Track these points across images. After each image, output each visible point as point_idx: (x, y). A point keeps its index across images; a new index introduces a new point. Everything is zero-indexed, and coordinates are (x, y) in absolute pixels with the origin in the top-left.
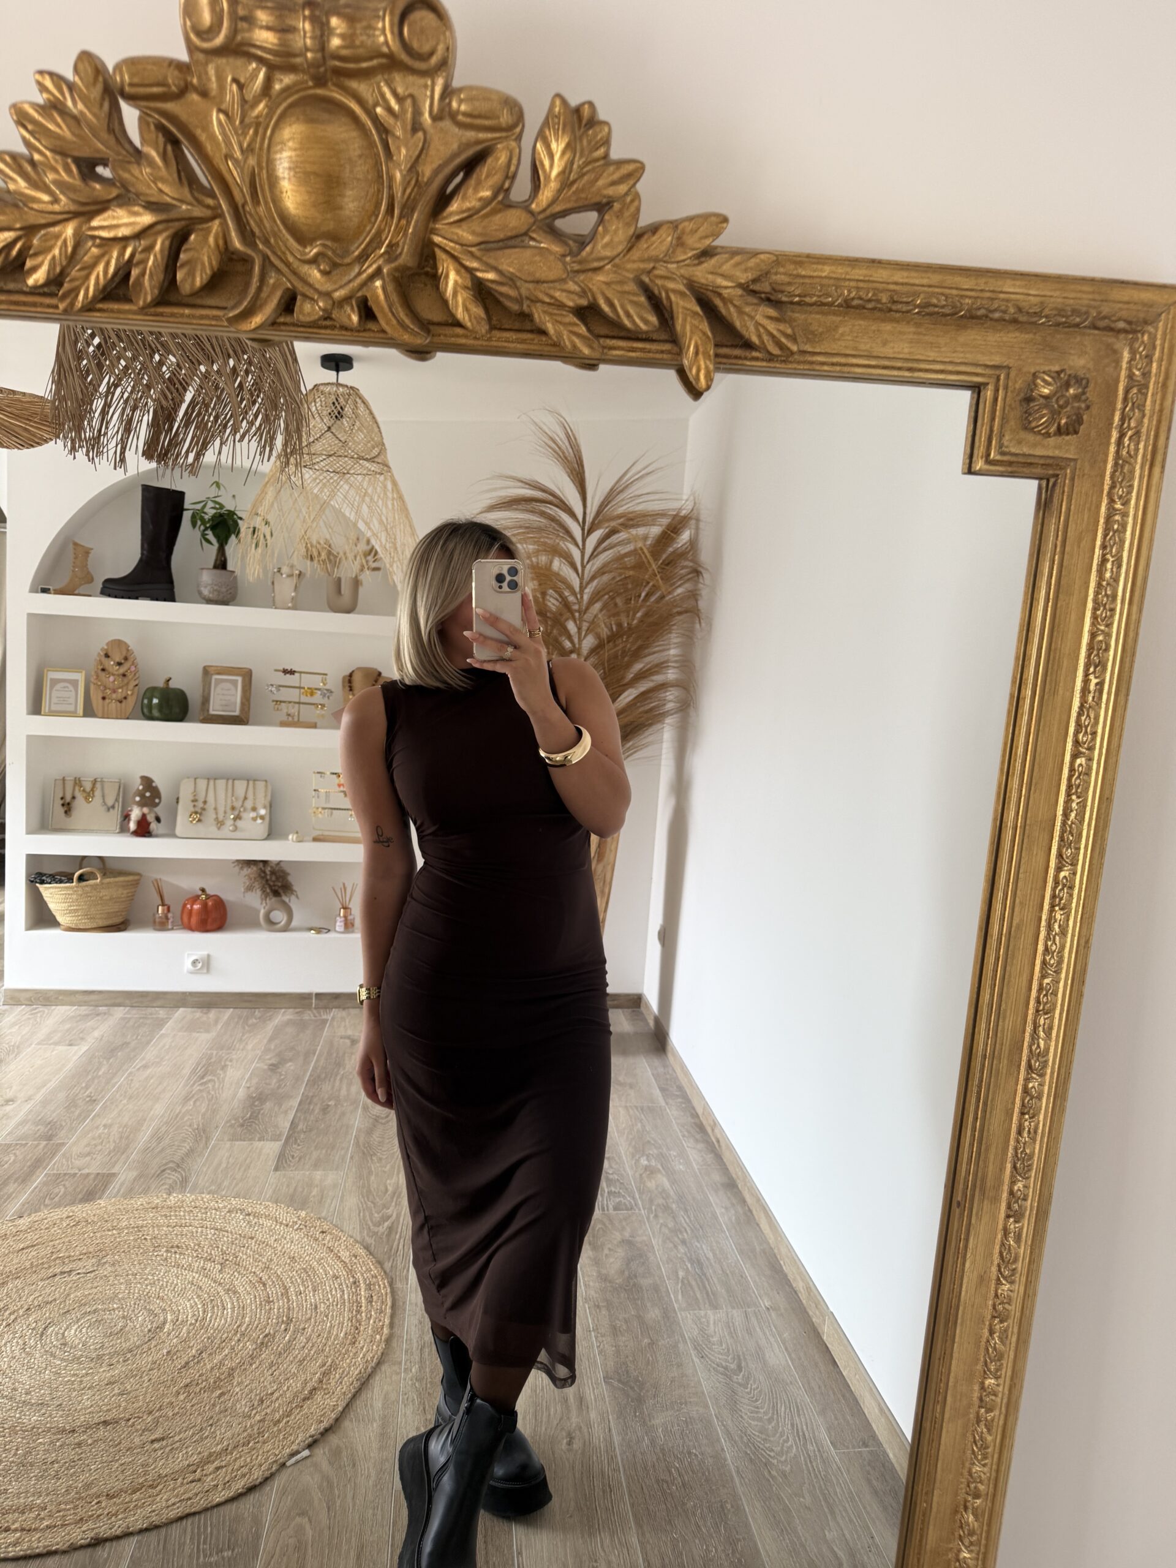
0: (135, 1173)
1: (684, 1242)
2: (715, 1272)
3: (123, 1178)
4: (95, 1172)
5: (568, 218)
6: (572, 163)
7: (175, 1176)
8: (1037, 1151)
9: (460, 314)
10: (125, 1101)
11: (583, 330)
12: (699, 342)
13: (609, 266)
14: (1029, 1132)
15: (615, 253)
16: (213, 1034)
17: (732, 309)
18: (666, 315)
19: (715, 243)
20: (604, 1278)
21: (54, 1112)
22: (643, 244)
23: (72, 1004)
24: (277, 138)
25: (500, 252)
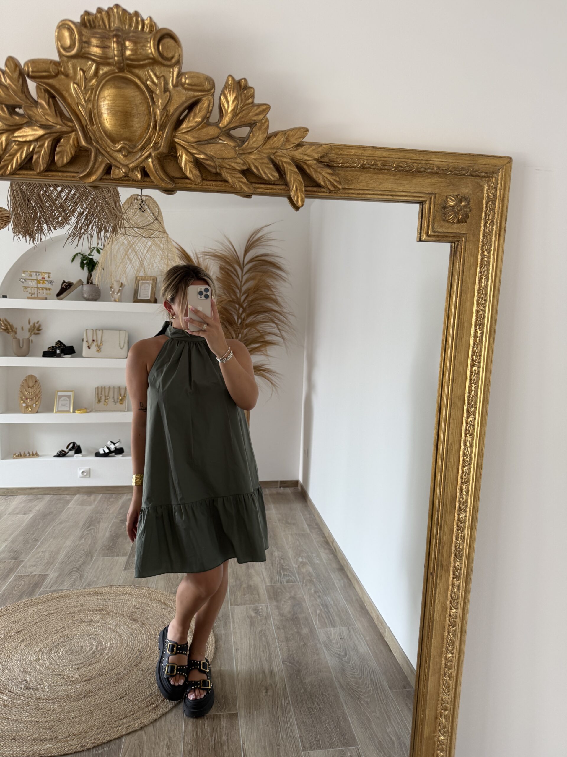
0: (56, 574)
2: (334, 610)
3: (52, 576)
4: (38, 574)
5: (236, 130)
6: (237, 106)
7: (77, 575)
8: (465, 547)
9: (188, 173)
10: (51, 540)
11: (245, 180)
12: (298, 185)
13: (255, 151)
14: (461, 538)
15: (258, 145)
16: (93, 506)
17: (312, 170)
18: (282, 173)
19: (303, 141)
20: (282, 615)
21: (18, 546)
22: (271, 141)
23: (25, 494)
24: (101, 95)
25: (206, 146)
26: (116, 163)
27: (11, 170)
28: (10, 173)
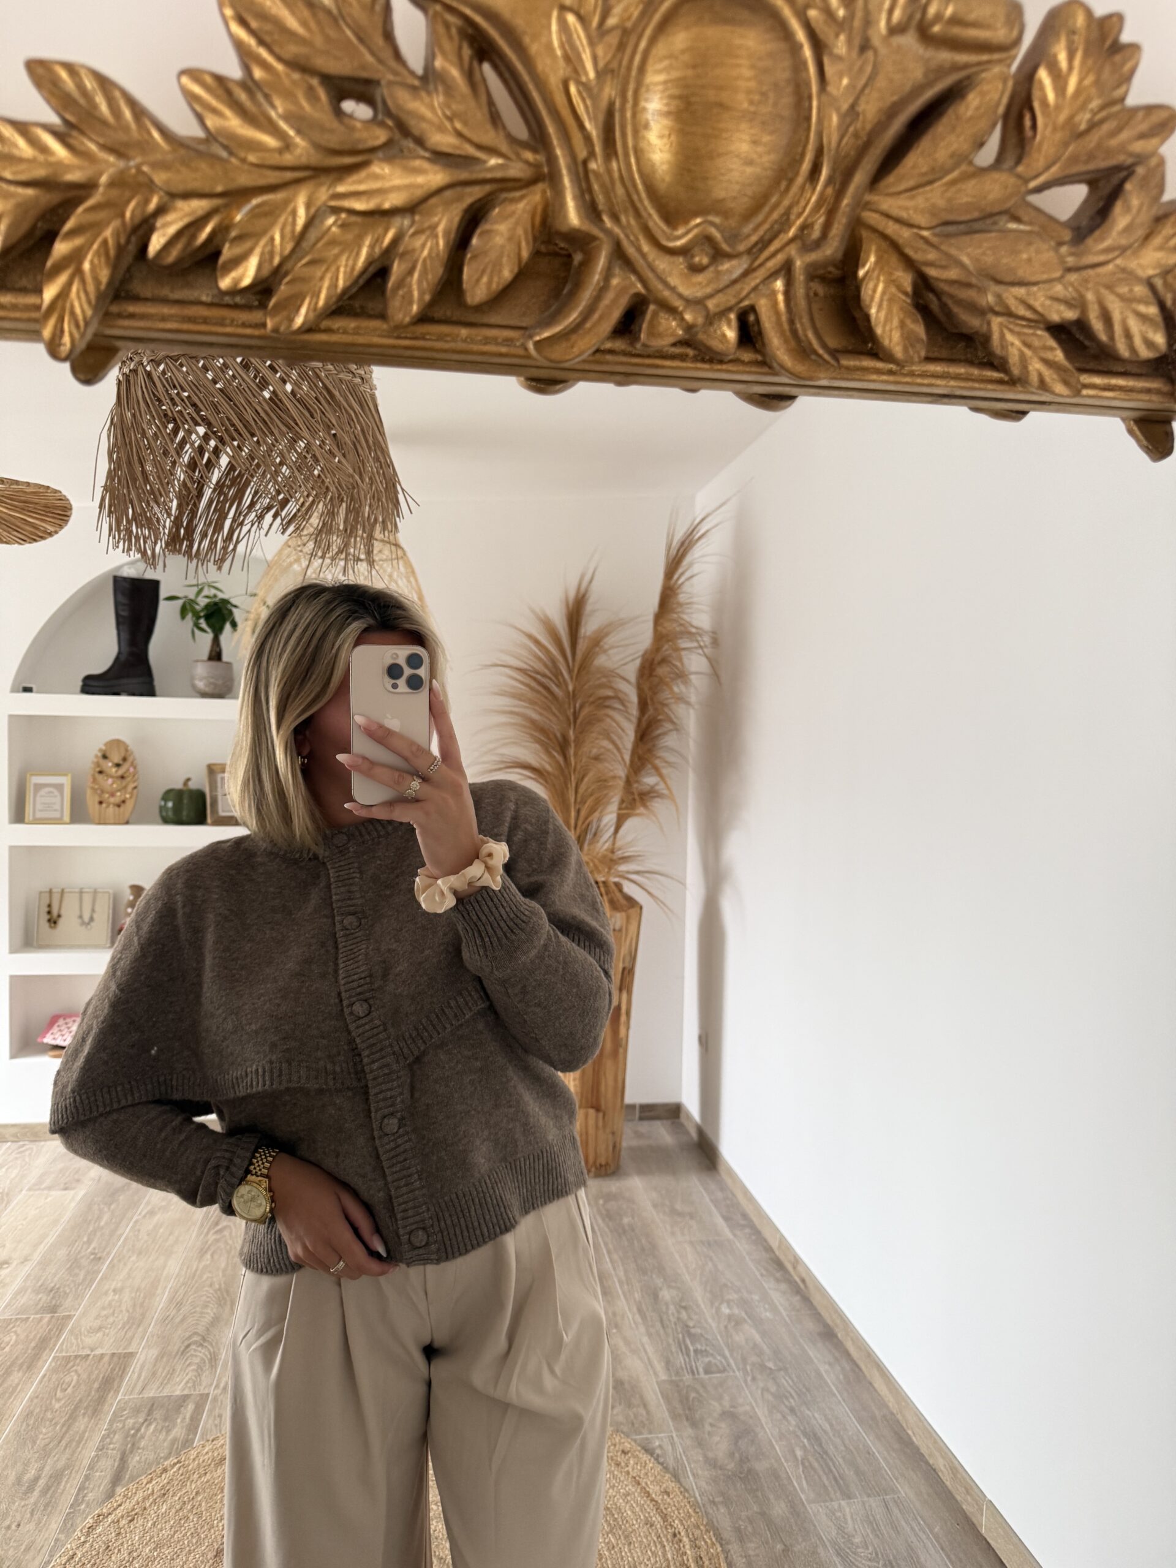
0: (154, 1353)
1: (792, 1410)
2: (836, 1447)
3: (142, 1358)
4: (110, 1352)
7: (202, 1353)
9: (886, 334)
10: (134, 1258)
11: (1058, 357)
13: (1119, 261)
15: (1132, 240)
20: (713, 1464)
21: (55, 1275)
24: (660, 49)
25: (966, 239)
26: (667, 293)
27: (312, 315)
28: (303, 324)
